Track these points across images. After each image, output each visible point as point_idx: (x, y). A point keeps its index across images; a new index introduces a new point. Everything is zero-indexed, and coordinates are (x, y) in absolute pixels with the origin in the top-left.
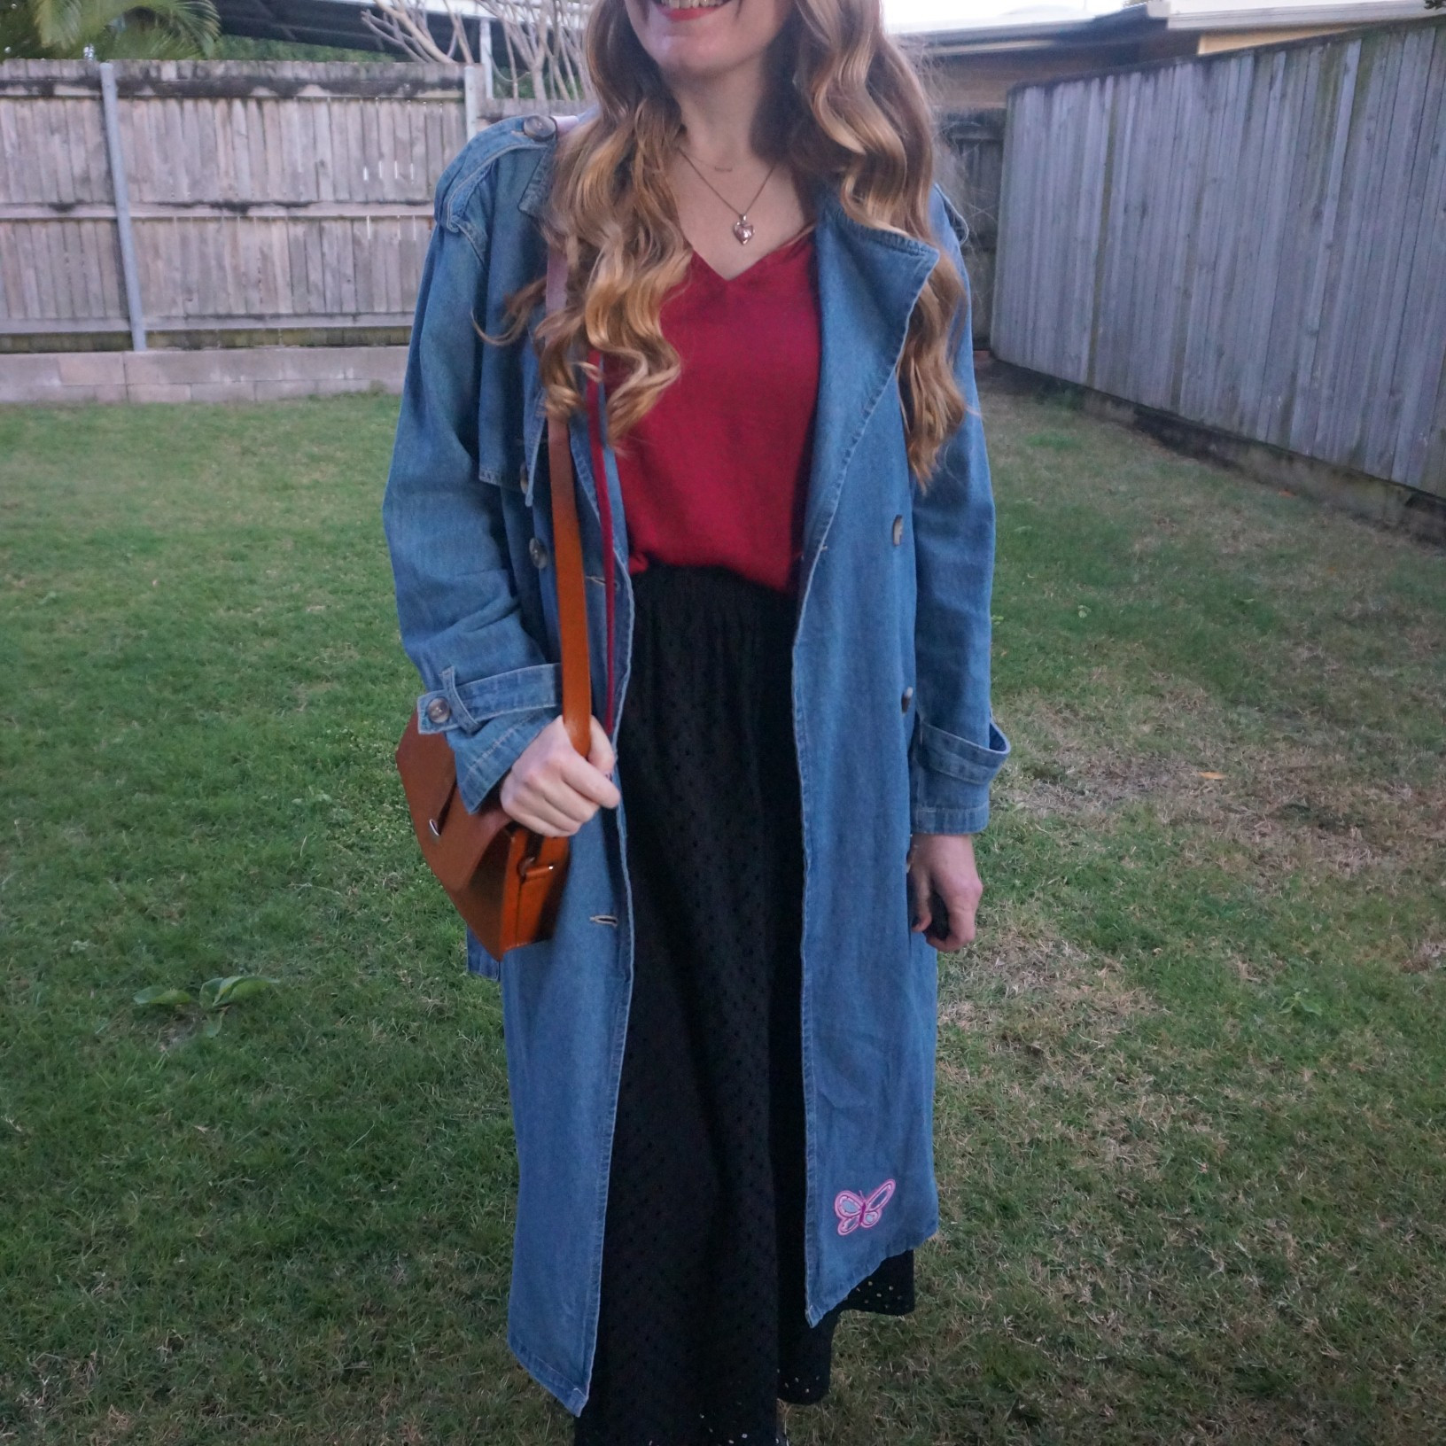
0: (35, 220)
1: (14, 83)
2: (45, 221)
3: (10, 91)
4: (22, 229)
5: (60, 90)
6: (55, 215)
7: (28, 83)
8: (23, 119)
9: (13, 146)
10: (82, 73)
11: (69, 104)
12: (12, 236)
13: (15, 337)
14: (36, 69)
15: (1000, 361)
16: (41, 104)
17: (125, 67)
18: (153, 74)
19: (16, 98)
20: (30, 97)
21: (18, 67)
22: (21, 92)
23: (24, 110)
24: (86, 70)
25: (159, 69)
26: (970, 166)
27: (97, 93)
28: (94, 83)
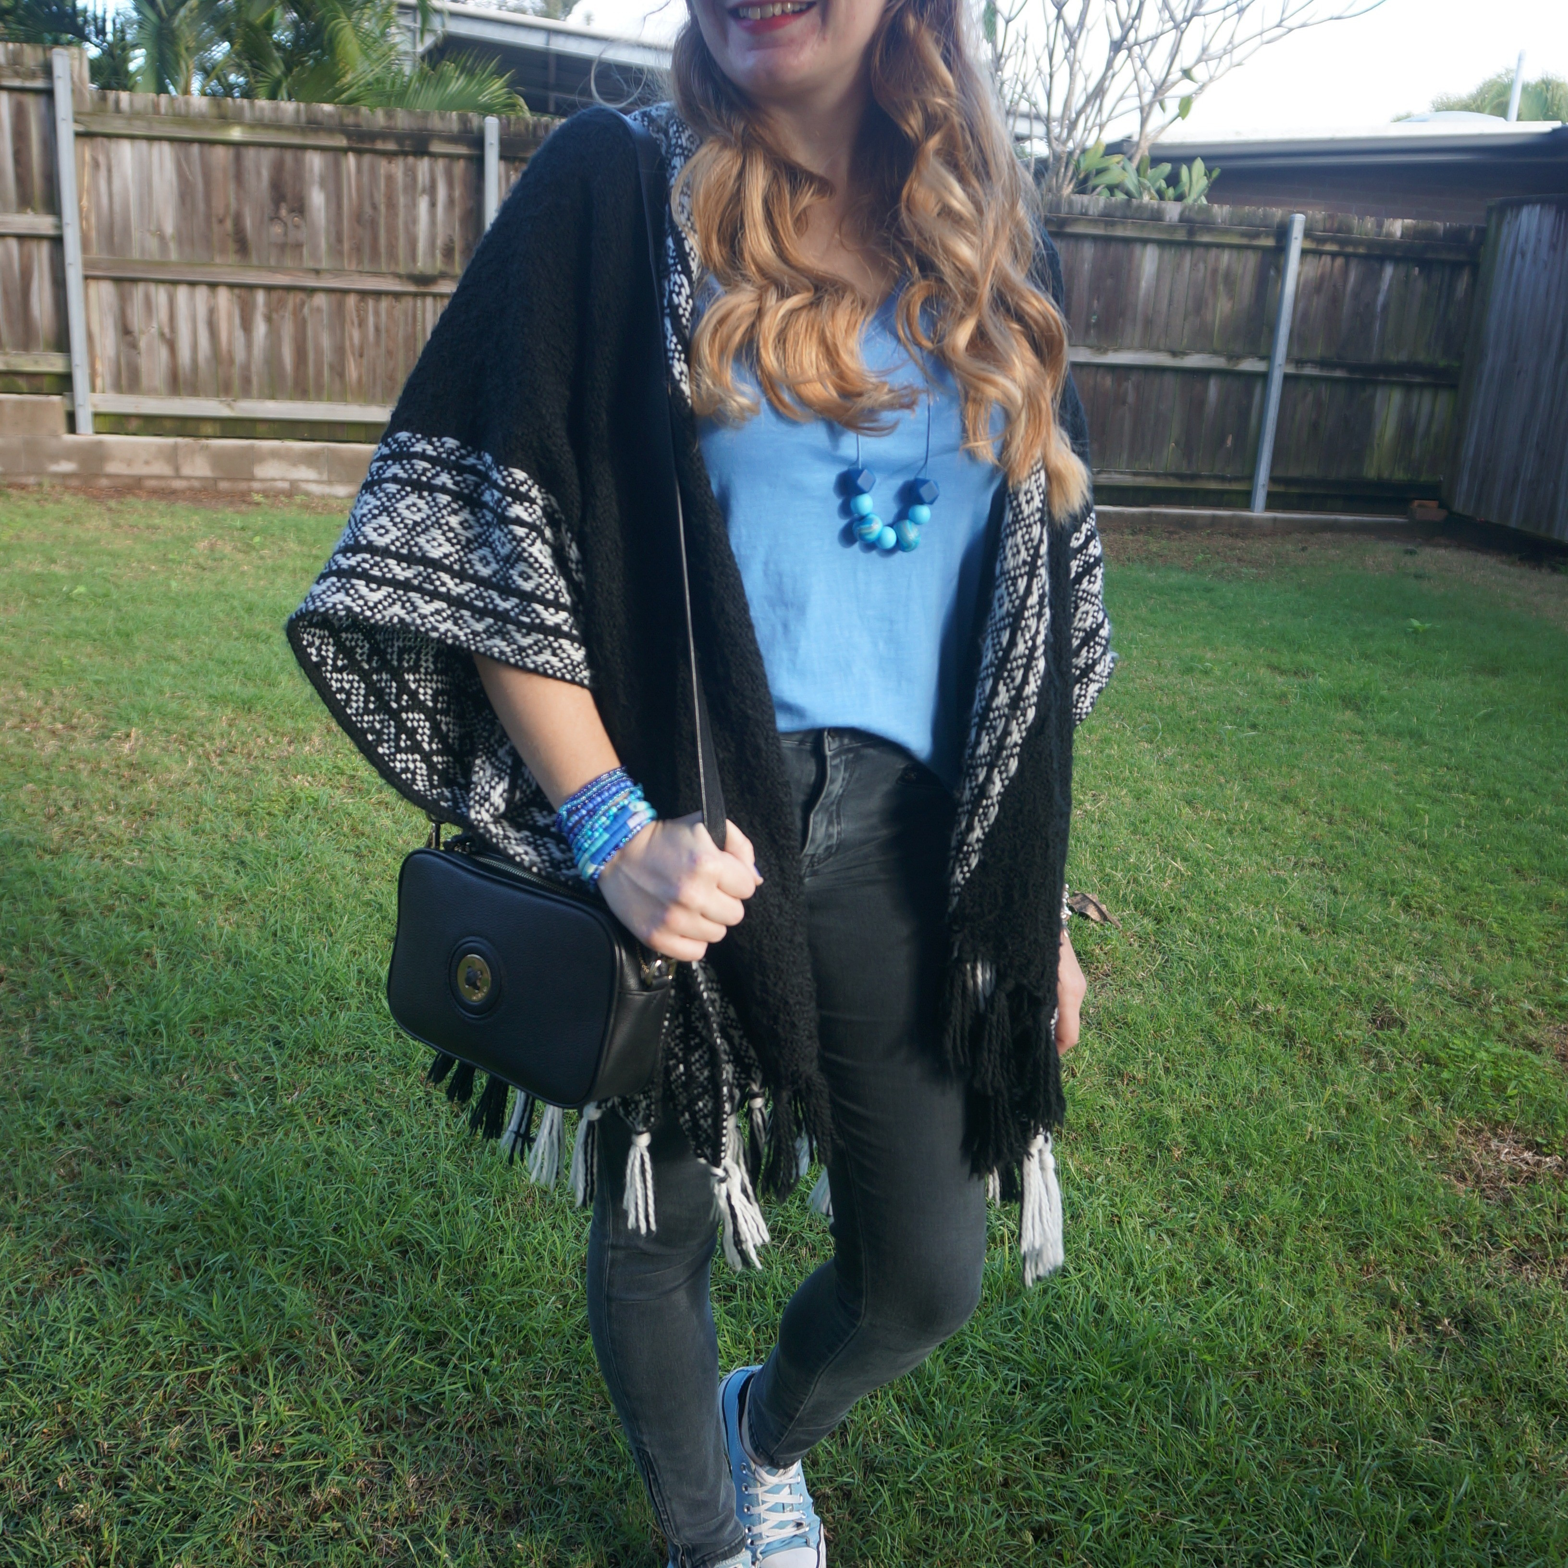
0: (387, 293)
1: (385, 135)
2: (397, 295)
3: (380, 145)
4: (369, 302)
5: (436, 147)
6: (412, 288)
7: (400, 137)
8: (389, 177)
10: (461, 127)
11: (442, 162)
13: (350, 425)
14: (408, 120)
15: (1451, 513)
16: (411, 161)
17: (512, 125)
19: (383, 153)
20: (400, 153)
22: (391, 146)
24: (467, 124)
26: (1438, 290)
27: (476, 152)
28: (475, 140)
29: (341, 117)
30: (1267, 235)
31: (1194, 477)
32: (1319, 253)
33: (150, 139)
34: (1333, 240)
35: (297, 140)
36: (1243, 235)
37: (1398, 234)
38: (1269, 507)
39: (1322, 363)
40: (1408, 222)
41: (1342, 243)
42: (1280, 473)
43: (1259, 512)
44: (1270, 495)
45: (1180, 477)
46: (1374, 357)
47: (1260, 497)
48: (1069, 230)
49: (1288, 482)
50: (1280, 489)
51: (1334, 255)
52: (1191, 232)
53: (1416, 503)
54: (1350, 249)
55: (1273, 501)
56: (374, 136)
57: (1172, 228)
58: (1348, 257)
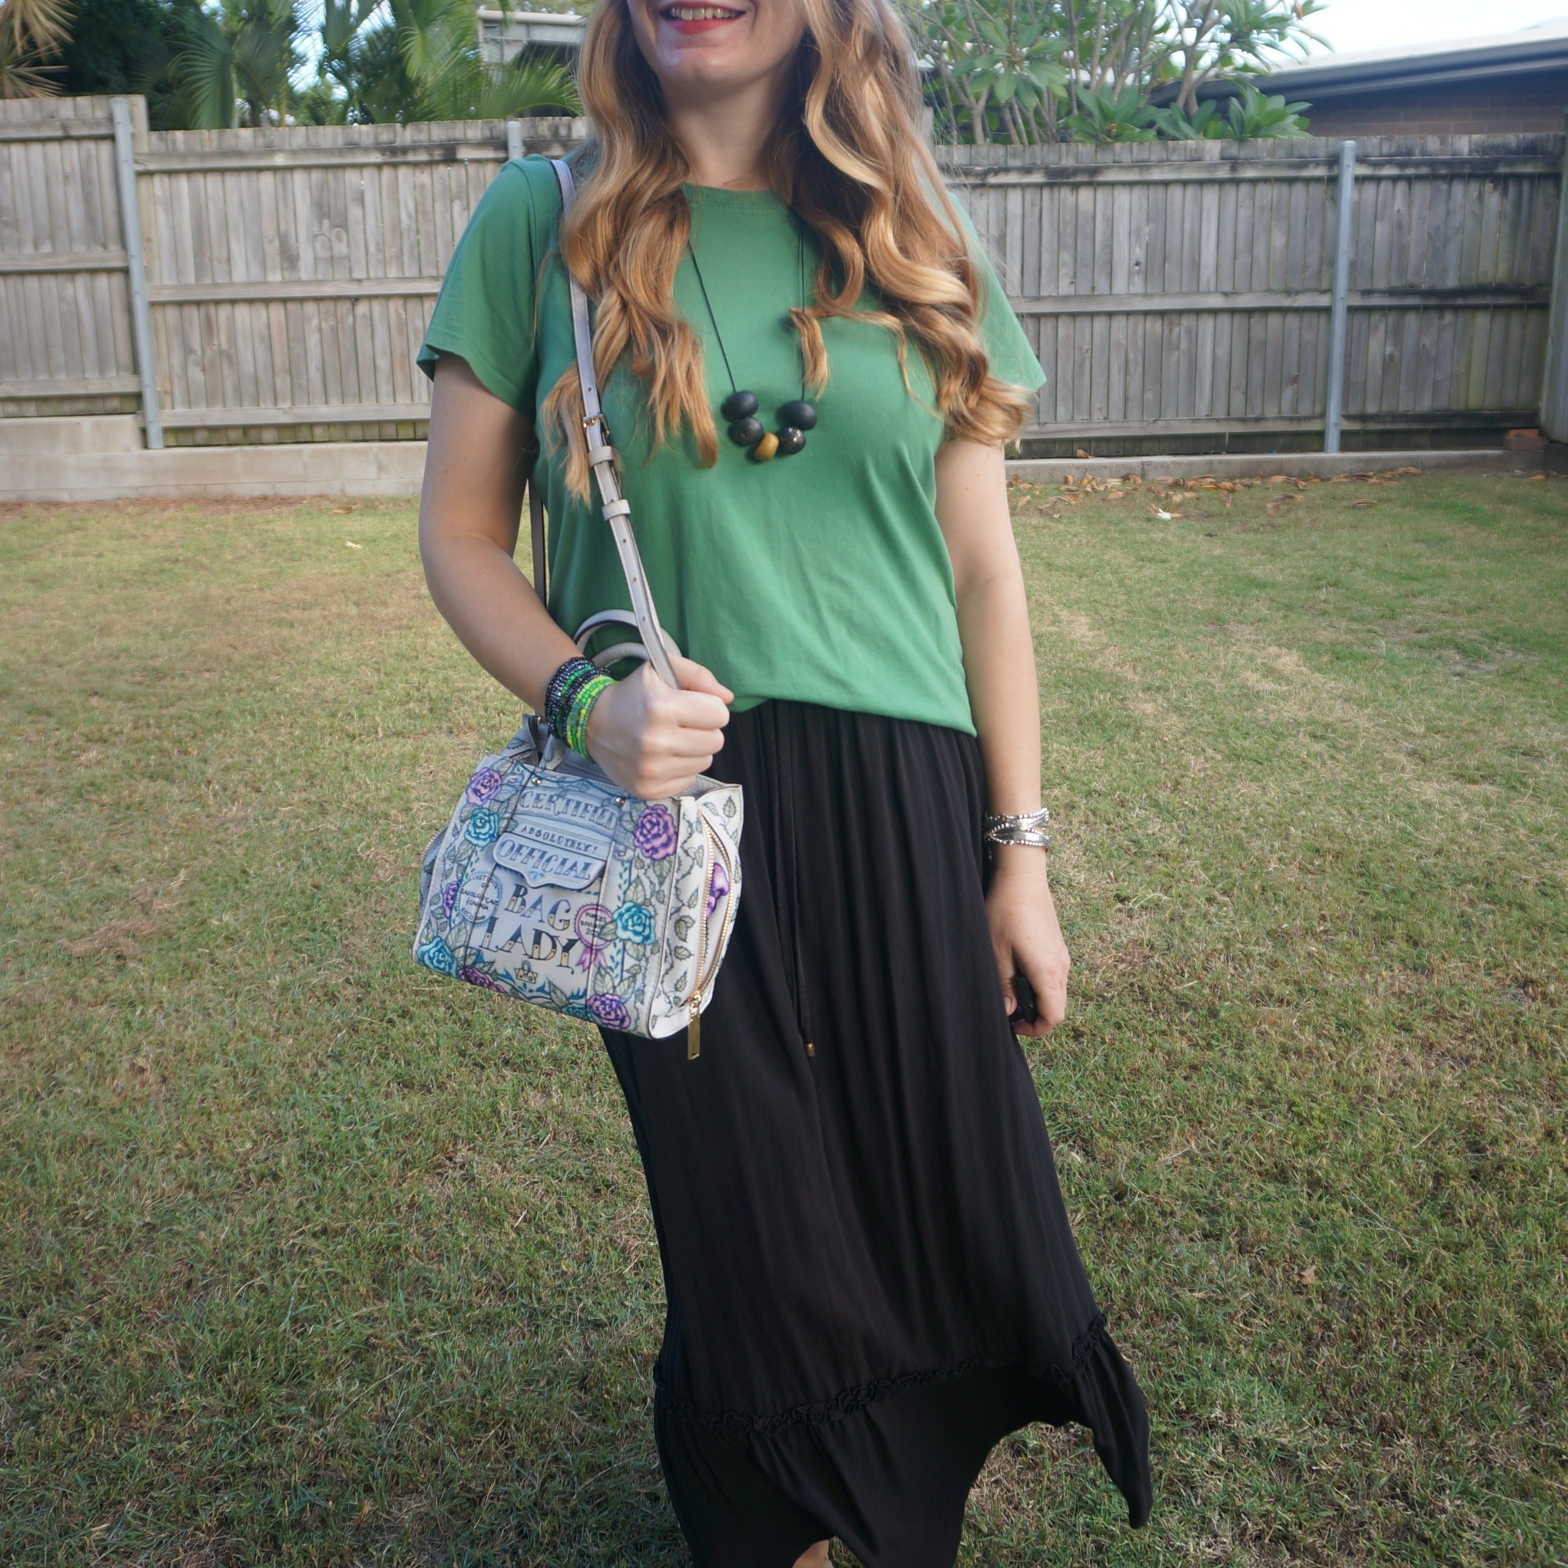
0: (427, 296)
1: (415, 148)
3: (411, 157)
4: (412, 305)
5: (464, 153)
7: (429, 148)
8: (422, 187)
9: (410, 217)
10: (487, 133)
11: (472, 168)
12: (402, 312)
13: (399, 423)
14: (438, 132)
15: (1552, 441)
16: (442, 170)
17: (534, 126)
18: (563, 132)
19: (416, 165)
20: (431, 163)
21: (420, 131)
22: (423, 157)
23: (423, 177)
24: (491, 130)
25: (569, 128)
26: (1517, 205)
27: (501, 155)
28: (502, 145)
29: (376, 136)
30: (1317, 164)
31: (1258, 420)
32: (1378, 180)
33: (205, 171)
34: (1389, 163)
35: (336, 160)
36: (1291, 166)
37: (1466, 150)
38: (1343, 448)
39: (1391, 292)
40: (1476, 137)
41: (1402, 165)
42: (1354, 409)
43: (1332, 453)
44: (1344, 434)
45: (1243, 420)
46: (1451, 282)
47: (1333, 439)
48: (1101, 178)
49: (1363, 418)
50: (1356, 426)
51: (1394, 179)
52: (1234, 168)
53: (1513, 433)
54: (1410, 171)
55: (1348, 441)
56: (405, 150)
57: (1214, 166)
58: (1409, 180)
